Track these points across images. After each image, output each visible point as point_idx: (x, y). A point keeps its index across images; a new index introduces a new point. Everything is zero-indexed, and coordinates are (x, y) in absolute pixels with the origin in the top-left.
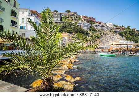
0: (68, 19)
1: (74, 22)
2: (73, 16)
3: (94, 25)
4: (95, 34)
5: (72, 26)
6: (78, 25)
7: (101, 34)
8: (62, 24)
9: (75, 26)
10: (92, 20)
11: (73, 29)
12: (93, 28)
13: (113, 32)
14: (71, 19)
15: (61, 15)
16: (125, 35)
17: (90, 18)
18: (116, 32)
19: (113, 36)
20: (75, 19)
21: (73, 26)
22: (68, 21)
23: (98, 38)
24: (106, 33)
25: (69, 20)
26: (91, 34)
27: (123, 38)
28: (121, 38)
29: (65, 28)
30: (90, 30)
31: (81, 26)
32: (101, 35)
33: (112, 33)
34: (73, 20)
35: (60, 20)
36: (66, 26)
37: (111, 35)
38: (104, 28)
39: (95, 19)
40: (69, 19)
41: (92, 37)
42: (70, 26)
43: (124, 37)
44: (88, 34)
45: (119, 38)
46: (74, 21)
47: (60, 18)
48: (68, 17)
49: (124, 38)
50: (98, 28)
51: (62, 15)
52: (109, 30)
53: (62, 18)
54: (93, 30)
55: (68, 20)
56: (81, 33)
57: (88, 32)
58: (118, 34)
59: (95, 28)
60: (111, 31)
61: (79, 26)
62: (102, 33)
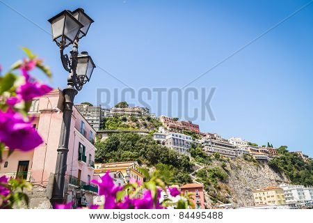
0: (123, 123)
1: (143, 133)
2: (139, 115)
3: (200, 141)
4: (210, 168)
5: (138, 143)
6: (155, 139)
7: (224, 166)
8: (105, 138)
9: (147, 142)
10: (191, 129)
11: (143, 153)
12: (200, 149)
13: (254, 161)
14: (135, 124)
15: (102, 114)
16: (286, 168)
17: (183, 123)
18: (261, 161)
19: (255, 174)
20: (145, 125)
21: (142, 142)
22: (125, 130)
23: (222, 179)
24: (235, 163)
25: (128, 126)
26: (200, 167)
27: (282, 177)
28: (279, 178)
29: (116, 150)
30: (193, 155)
31: (164, 144)
32: (226, 171)
33: (252, 163)
34: (138, 125)
35: (98, 126)
36: (118, 143)
37: (251, 168)
38: (228, 150)
39: (197, 127)
40: (127, 123)
41: (202, 175)
42: (133, 145)
43: (283, 175)
44: (189, 168)
45: (272, 178)
46: (142, 128)
47: (98, 122)
48: (125, 120)
49: (286, 179)
50: (212, 149)
51: (105, 114)
52: (242, 154)
53: (105, 120)
54: (201, 155)
55: (123, 126)
56: (168, 163)
57: (188, 159)
58: (267, 167)
59: (205, 148)
60: (248, 157)
61: (158, 142)
62: (228, 165)
